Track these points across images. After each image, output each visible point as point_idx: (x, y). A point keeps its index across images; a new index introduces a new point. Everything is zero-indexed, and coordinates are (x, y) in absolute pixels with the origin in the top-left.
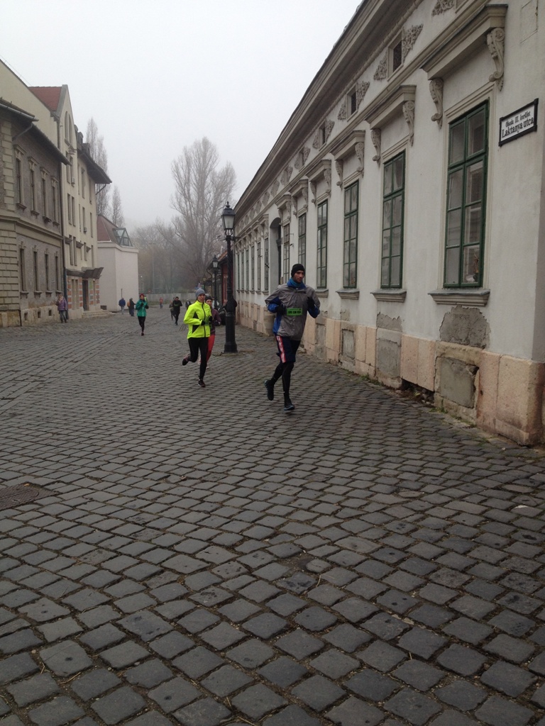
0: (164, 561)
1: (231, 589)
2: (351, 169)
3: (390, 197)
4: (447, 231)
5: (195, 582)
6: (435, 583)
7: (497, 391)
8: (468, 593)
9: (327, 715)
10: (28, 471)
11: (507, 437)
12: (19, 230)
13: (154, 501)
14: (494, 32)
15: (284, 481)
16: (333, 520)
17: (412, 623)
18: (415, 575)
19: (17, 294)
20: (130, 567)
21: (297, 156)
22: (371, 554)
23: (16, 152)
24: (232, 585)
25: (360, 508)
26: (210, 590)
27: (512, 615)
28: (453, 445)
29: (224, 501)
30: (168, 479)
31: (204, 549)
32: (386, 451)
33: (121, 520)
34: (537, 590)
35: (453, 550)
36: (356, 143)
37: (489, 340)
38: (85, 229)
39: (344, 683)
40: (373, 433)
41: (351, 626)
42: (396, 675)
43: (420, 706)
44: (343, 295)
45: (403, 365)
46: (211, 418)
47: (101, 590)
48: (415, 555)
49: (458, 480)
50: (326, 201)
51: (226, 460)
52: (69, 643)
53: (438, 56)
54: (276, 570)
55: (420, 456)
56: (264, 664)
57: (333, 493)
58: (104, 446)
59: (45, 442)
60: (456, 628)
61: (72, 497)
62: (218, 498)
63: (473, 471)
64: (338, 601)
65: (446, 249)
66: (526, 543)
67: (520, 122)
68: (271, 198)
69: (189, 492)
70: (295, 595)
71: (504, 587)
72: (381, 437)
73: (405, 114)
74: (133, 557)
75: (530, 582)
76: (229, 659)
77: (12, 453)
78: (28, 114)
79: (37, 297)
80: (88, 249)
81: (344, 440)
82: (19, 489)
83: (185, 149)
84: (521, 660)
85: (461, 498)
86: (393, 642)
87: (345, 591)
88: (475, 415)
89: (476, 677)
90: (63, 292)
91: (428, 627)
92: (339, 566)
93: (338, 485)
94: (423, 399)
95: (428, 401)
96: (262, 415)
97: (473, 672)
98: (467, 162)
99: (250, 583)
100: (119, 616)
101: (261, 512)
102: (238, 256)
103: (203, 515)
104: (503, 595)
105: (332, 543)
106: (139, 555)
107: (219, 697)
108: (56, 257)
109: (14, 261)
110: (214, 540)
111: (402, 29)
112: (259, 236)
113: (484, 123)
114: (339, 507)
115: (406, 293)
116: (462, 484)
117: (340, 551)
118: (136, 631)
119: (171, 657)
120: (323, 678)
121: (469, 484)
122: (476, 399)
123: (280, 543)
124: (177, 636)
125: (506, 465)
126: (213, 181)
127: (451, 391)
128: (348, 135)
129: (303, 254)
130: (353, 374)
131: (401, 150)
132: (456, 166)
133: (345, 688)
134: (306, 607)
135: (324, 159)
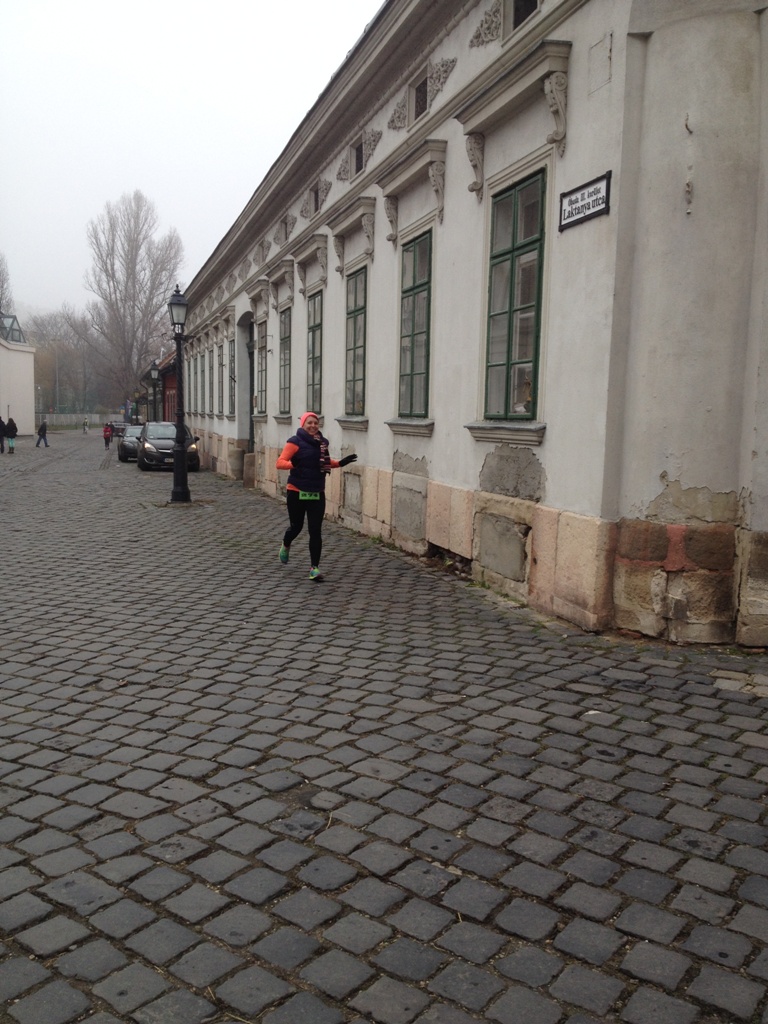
0: (102, 802)
1: (204, 837)
2: (356, 251)
3: (411, 293)
4: (490, 342)
5: (151, 830)
6: (487, 817)
7: (555, 559)
8: (531, 829)
9: (352, 1003)
11: (568, 621)
13: (80, 717)
14: (553, 78)
15: (273, 684)
16: (345, 737)
17: (459, 873)
18: (459, 807)
20: (51, 812)
21: (277, 226)
22: (400, 782)
24: (206, 832)
25: (381, 718)
26: (173, 840)
27: (590, 857)
28: (500, 632)
29: (187, 715)
30: (100, 685)
31: (161, 782)
32: (412, 640)
33: (32, 744)
34: (619, 823)
35: (507, 773)
36: (363, 215)
37: (545, 491)
39: (372, 958)
40: (392, 616)
41: (377, 880)
42: (442, 944)
43: (476, 984)
44: (345, 425)
45: (430, 523)
46: (157, 597)
47: (10, 845)
48: (459, 781)
49: (509, 678)
50: (321, 292)
51: (185, 656)
53: (478, 104)
54: (269, 809)
55: (458, 647)
56: (259, 938)
57: (343, 700)
60: (518, 877)
62: (177, 710)
63: (527, 666)
64: (357, 848)
65: (488, 367)
66: (601, 760)
67: (588, 200)
68: (239, 283)
69: (133, 703)
70: (296, 842)
71: (578, 820)
72: (405, 622)
73: (432, 179)
74: (56, 797)
75: (610, 813)
76: (208, 935)
81: (353, 626)
85: (514, 703)
86: (436, 900)
87: (366, 833)
88: (527, 591)
89: (548, 941)
91: (482, 878)
92: (357, 799)
93: (348, 688)
94: (457, 569)
95: (464, 572)
96: (234, 592)
97: (544, 933)
98: (515, 251)
99: (231, 829)
100: (41, 881)
101: (241, 728)
102: (189, 363)
103: (156, 736)
104: (575, 830)
105: (345, 769)
106: (63, 794)
107: (197, 988)
110: (175, 770)
111: (427, 62)
112: (220, 336)
113: (540, 199)
114: (352, 719)
115: (433, 424)
116: (514, 683)
117: (356, 778)
118: (68, 901)
119: (123, 935)
120: (343, 956)
121: (524, 684)
122: (528, 570)
123: (272, 772)
124: (129, 905)
125: (570, 657)
126: (149, 253)
127: (494, 558)
128: (352, 202)
129: (286, 364)
130: (359, 534)
131: (425, 229)
132: (502, 255)
133: (373, 965)
134: (314, 857)
135: (318, 233)
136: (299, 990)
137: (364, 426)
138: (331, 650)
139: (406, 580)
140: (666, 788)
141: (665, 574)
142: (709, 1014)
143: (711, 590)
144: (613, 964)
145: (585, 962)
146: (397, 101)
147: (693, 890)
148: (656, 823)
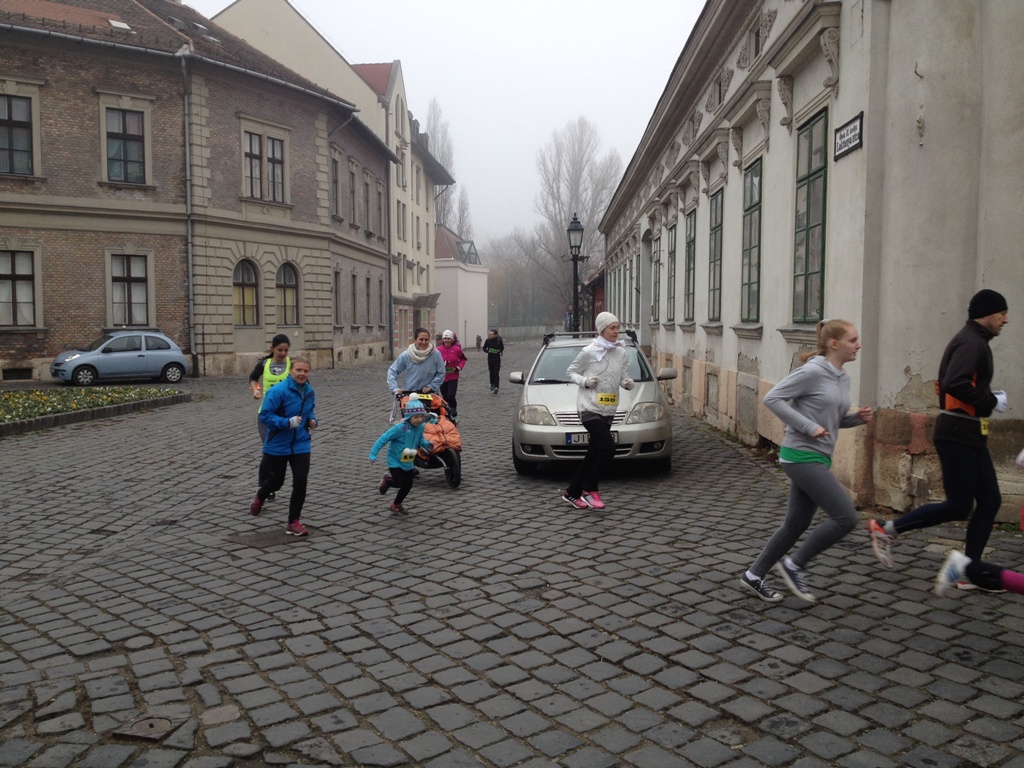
0: (412, 586)
2: (716, 174)
3: (749, 212)
5: (432, 602)
6: (658, 613)
8: (684, 621)
12: (334, 248)
13: (422, 542)
14: (826, 33)
15: (560, 530)
16: (592, 563)
17: (616, 638)
18: (642, 606)
19: (331, 328)
20: (379, 589)
21: (668, 153)
23: (332, 151)
24: (466, 606)
25: (625, 554)
26: (445, 608)
27: (714, 638)
29: (490, 545)
30: (444, 525)
31: (453, 579)
32: (691, 508)
33: (385, 555)
35: (694, 590)
36: (718, 144)
38: (418, 243)
39: (532, 671)
40: (690, 491)
41: (559, 637)
42: (581, 670)
43: (588, 689)
44: (708, 330)
45: (759, 417)
47: (349, 604)
48: (654, 592)
49: (747, 535)
50: (695, 210)
51: (510, 510)
52: (311, 636)
54: (517, 596)
55: (724, 514)
56: (470, 656)
57: (605, 542)
62: (485, 542)
64: (558, 620)
65: (794, 276)
67: (850, 136)
68: (643, 203)
70: (520, 614)
71: (723, 619)
72: (697, 495)
73: (760, 115)
74: (385, 583)
76: (442, 652)
78: (348, 103)
79: (355, 331)
80: (422, 270)
83: (555, 133)
84: (699, 665)
85: (737, 551)
86: (592, 650)
87: (568, 613)
89: (650, 675)
90: (387, 326)
91: (630, 642)
92: (574, 596)
93: (614, 535)
97: (650, 672)
98: (810, 176)
99: (484, 605)
100: (359, 621)
101: (522, 554)
102: (611, 277)
103: (465, 555)
104: (717, 624)
105: (579, 581)
106: (391, 581)
107: (423, 673)
108: (381, 282)
109: (327, 287)
110: (465, 574)
111: (760, 12)
112: (631, 252)
114: (603, 553)
115: (763, 328)
116: (748, 539)
118: (371, 631)
119: (394, 648)
120: (516, 668)
123: (527, 578)
124: (405, 635)
128: (713, 131)
129: (672, 277)
130: (716, 430)
131: (758, 156)
132: (803, 180)
133: (531, 674)
134: (526, 622)
135: (693, 158)
136: (480, 679)
137: (719, 331)
138: (620, 512)
139: (724, 466)
141: (909, 457)
142: (728, 718)
144: (684, 690)
145: (666, 687)
146: (742, 44)
147: (773, 661)
148: (782, 625)
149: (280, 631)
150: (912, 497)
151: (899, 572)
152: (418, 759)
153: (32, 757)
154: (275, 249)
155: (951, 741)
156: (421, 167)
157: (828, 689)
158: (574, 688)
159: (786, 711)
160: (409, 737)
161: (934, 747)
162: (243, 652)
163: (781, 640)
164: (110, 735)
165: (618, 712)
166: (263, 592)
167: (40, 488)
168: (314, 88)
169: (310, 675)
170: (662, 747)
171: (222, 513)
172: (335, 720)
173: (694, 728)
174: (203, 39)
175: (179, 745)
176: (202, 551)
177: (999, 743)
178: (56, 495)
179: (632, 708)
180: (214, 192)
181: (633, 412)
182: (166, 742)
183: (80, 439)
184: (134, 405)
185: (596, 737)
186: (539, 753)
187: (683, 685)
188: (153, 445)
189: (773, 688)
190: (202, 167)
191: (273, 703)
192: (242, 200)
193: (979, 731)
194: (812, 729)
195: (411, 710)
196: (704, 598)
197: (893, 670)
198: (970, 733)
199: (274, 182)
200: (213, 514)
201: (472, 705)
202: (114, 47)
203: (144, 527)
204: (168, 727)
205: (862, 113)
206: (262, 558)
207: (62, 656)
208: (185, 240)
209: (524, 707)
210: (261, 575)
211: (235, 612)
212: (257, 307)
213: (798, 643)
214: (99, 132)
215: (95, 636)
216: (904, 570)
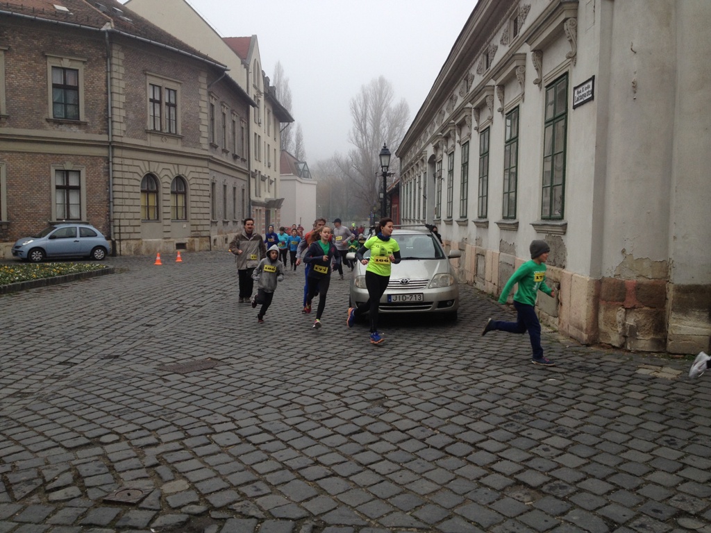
0: (293, 399)
2: (485, 117)
3: (509, 143)
4: (544, 174)
5: (308, 409)
6: (464, 415)
7: (570, 302)
8: (482, 420)
10: (210, 351)
11: (574, 339)
12: (212, 166)
13: (294, 369)
14: (568, 22)
15: (389, 360)
16: (413, 382)
17: (438, 432)
18: (453, 411)
19: (208, 222)
20: (271, 401)
21: (448, 102)
22: (429, 400)
23: (211, 98)
24: (332, 412)
25: (435, 376)
26: (318, 413)
27: (504, 432)
29: (342, 371)
30: (308, 358)
31: (321, 394)
32: (475, 345)
33: (270, 378)
34: (529, 422)
35: (486, 400)
36: (487, 96)
37: (566, 262)
38: (269, 163)
41: (400, 432)
42: (417, 454)
43: (424, 466)
44: (477, 224)
47: (252, 411)
48: (459, 402)
50: (468, 142)
52: (229, 433)
53: (536, 34)
54: (367, 405)
55: (498, 349)
56: (341, 445)
57: (420, 368)
58: (266, 337)
59: (224, 334)
61: (239, 367)
62: (338, 369)
64: (396, 421)
65: (543, 188)
66: (539, 399)
67: (585, 92)
68: (429, 137)
70: (370, 417)
71: (508, 419)
73: (518, 76)
74: (274, 396)
75: (527, 418)
76: (321, 443)
77: (199, 341)
78: (222, 65)
79: (225, 225)
80: (271, 182)
81: (447, 338)
82: (203, 362)
83: (363, 87)
84: (496, 450)
85: (511, 374)
86: (423, 440)
87: (403, 416)
88: (558, 323)
89: (464, 457)
91: (447, 435)
92: (405, 405)
93: (426, 364)
97: (464, 454)
98: (555, 119)
99: (344, 411)
100: (261, 422)
101: (365, 377)
102: (404, 187)
103: (325, 377)
104: (505, 422)
105: (407, 394)
106: (278, 396)
107: (310, 457)
108: (243, 190)
109: (207, 193)
110: (329, 390)
111: (518, 6)
112: (419, 170)
113: (566, 90)
114: (421, 376)
115: (518, 223)
116: (518, 366)
118: (270, 429)
119: (287, 440)
120: (372, 453)
121: (523, 366)
122: (559, 310)
123: (372, 393)
124: (294, 431)
125: (560, 356)
126: (387, 116)
127: (545, 304)
128: (482, 88)
129: (451, 187)
130: (483, 292)
131: (516, 105)
132: (550, 121)
133: (383, 457)
134: (376, 422)
135: (467, 106)
136: (349, 460)
137: (486, 225)
138: (428, 348)
140: (564, 411)
141: (624, 310)
142: (520, 485)
143: (651, 320)
144: (488, 466)
145: (476, 465)
146: (505, 27)
147: (546, 446)
148: (548, 423)
149: (207, 430)
150: (625, 337)
151: (621, 387)
152: (316, 513)
153: (48, 517)
154: (170, 167)
155: (670, 497)
156: (271, 110)
157: (584, 465)
158: (414, 466)
159: (559, 479)
160: (307, 500)
161: (659, 502)
162: (183, 444)
163: (549, 432)
164: (102, 501)
165: (446, 481)
166: (190, 403)
167: (18, 334)
168: (199, 54)
169: (232, 459)
170: (479, 504)
171: (151, 350)
172: (254, 489)
173: (499, 491)
174: (120, 19)
175: (151, 507)
176: (142, 376)
177: (701, 499)
178: (31, 338)
179: (455, 479)
180: (128, 126)
181: (433, 280)
182: (141, 505)
183: (40, 299)
184: (76, 276)
185: (435, 498)
186: (396, 509)
187: (488, 463)
188: (93, 303)
189: (548, 465)
190: (120, 108)
191: (211, 478)
192: (147, 132)
193: (687, 491)
194: (577, 491)
195: (305, 481)
196: (494, 405)
197: (626, 451)
198: (681, 492)
199: (170, 119)
200: (144, 350)
201: (346, 478)
202: (57, 24)
203: (96, 360)
204: (140, 495)
205: (594, 76)
206: (184, 380)
207: (57, 449)
208: (107, 160)
209: (383, 479)
210: (186, 392)
211: (173, 417)
212: (158, 206)
213: (561, 434)
214: (47, 83)
215: (78, 435)
216: (624, 386)
